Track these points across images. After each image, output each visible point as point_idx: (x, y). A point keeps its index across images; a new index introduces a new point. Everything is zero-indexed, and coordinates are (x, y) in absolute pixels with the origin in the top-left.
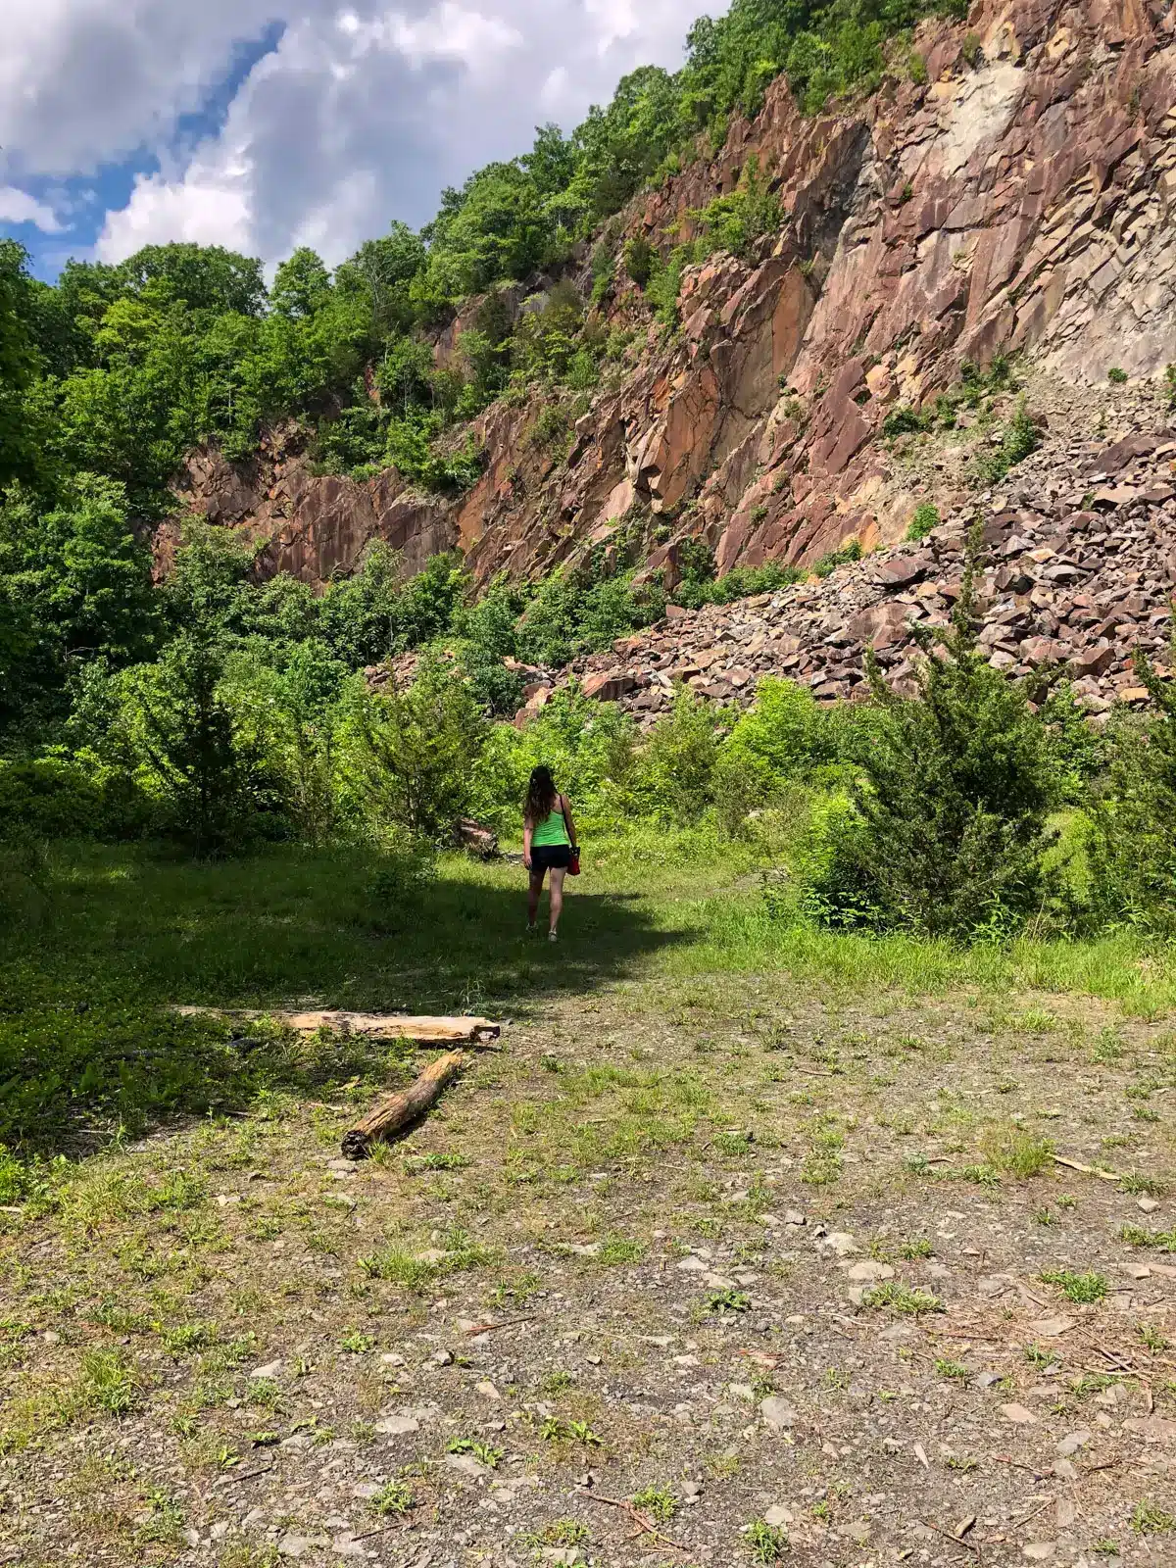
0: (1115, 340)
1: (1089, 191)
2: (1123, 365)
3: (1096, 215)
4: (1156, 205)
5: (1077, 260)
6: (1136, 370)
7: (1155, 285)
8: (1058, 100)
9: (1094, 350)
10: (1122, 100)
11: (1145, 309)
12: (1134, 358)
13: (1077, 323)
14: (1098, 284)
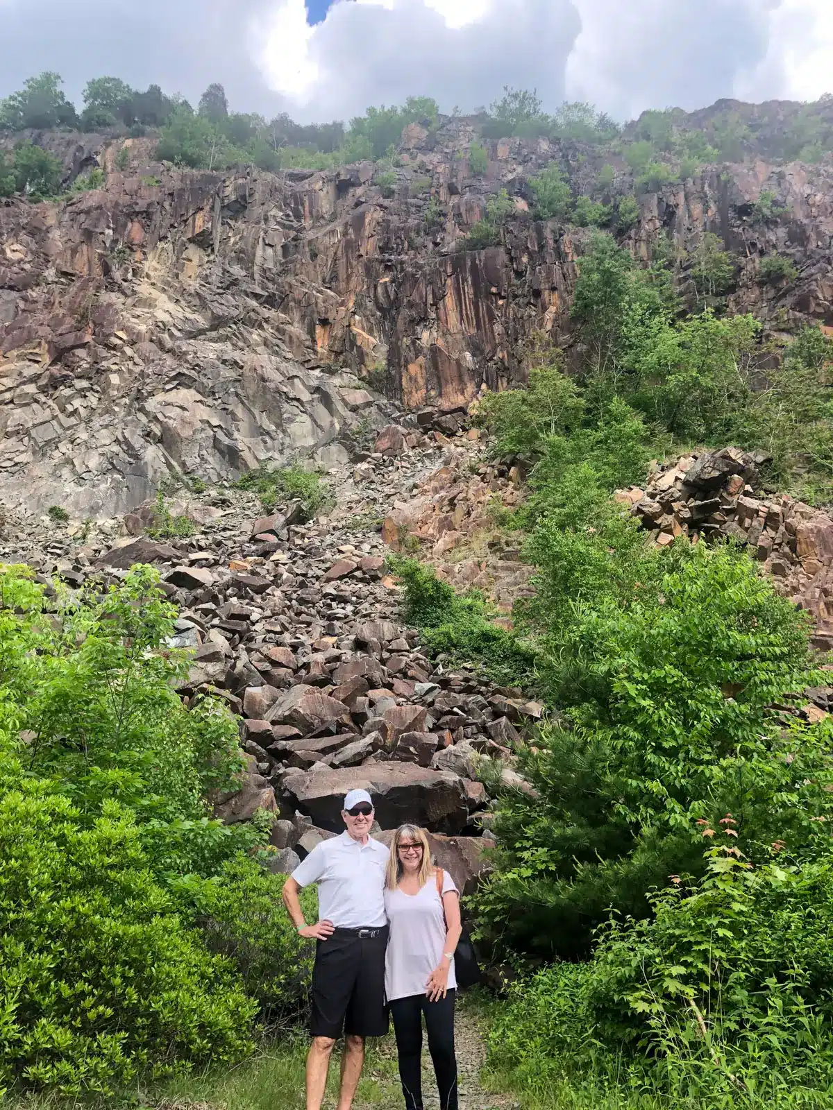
0: (55, 484)
1: (38, 362)
2: (66, 507)
3: (43, 382)
4: (96, 395)
5: (19, 410)
6: (77, 514)
7: (95, 453)
8: (11, 288)
9: (34, 486)
10: (72, 311)
11: (84, 469)
12: (76, 504)
13: (17, 460)
14: (41, 435)
